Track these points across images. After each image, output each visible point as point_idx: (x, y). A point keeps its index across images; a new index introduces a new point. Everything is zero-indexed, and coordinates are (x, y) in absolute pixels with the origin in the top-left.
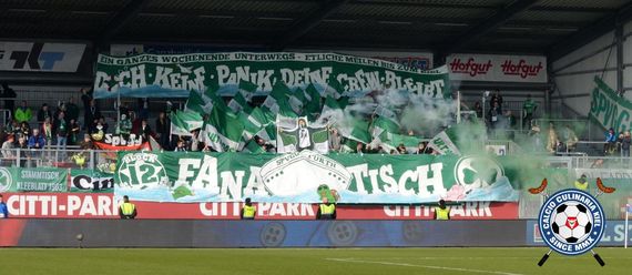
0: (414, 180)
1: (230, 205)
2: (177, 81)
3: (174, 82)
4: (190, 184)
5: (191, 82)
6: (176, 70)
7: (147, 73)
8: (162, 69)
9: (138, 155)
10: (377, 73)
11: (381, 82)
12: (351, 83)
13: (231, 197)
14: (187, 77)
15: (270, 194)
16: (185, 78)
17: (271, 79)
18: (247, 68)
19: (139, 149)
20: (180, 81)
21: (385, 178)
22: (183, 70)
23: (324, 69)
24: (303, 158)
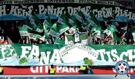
0: (127, 55)
1: (44, 67)
2: (20, 12)
3: (19, 12)
4: (28, 57)
5: (26, 12)
6: (20, 7)
7: (6, 9)
8: (14, 6)
9: (2, 46)
10: (111, 8)
11: (113, 13)
12: (99, 14)
13: (44, 63)
14: (25, 10)
15: (62, 62)
16: (24, 11)
17: (63, 11)
18: (52, 6)
19: (3, 43)
20: (22, 12)
21: (113, 55)
22: (23, 7)
23: (87, 7)
24: (76, 46)
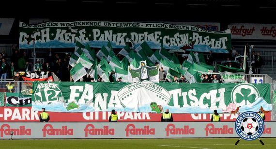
0: (208, 98)
2: (69, 38)
3: (67, 38)
5: (77, 38)
6: (69, 31)
7: (50, 33)
8: (60, 30)
9: (46, 84)
10: (187, 35)
11: (189, 40)
12: (171, 41)
14: (75, 35)
15: (124, 107)
16: (73, 36)
17: (125, 38)
18: (111, 31)
20: (71, 38)
21: (191, 98)
22: (73, 31)
23: (156, 33)
24: (143, 86)
